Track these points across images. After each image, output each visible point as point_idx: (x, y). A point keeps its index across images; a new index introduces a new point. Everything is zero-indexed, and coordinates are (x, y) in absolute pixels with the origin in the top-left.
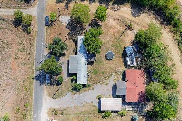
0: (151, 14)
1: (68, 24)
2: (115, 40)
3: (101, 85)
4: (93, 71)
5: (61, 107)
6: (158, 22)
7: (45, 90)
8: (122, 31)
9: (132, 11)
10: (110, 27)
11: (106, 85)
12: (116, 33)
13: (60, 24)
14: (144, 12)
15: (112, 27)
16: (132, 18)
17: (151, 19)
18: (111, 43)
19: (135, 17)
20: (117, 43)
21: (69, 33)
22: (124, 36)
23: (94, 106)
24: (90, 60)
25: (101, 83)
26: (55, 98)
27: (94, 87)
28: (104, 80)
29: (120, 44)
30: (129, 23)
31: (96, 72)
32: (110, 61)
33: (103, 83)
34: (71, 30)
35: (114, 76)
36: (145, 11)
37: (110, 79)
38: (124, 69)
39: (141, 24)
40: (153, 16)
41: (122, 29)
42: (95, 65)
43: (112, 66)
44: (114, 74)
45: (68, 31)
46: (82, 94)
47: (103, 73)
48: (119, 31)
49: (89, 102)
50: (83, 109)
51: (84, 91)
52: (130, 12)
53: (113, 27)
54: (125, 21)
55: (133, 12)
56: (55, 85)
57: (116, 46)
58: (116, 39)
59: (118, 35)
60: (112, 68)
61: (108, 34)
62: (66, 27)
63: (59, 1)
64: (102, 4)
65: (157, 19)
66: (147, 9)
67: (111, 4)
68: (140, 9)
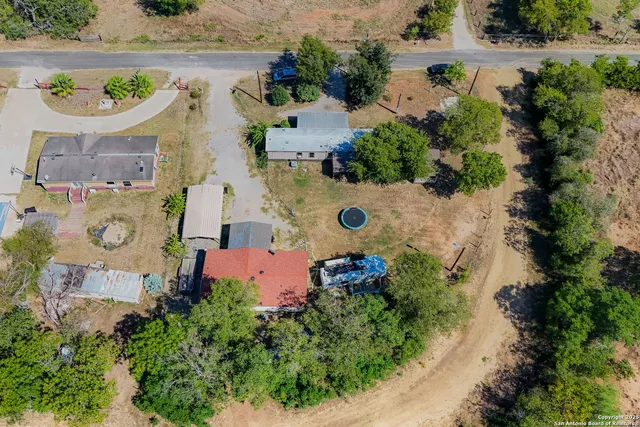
0: (520, 354)
1: (440, 115)
2: (406, 238)
3: (264, 196)
4: (303, 175)
5: (208, 104)
6: (490, 379)
7: (252, 73)
9: (517, 288)
10: (450, 224)
11: (263, 208)
12: (429, 239)
13: (439, 99)
14: (520, 329)
15: (448, 228)
16: (493, 285)
17: (499, 354)
18: (395, 223)
19: (496, 298)
20: (398, 243)
21: (415, 118)
23: (203, 178)
24: (335, 159)
25: (270, 195)
26: (234, 92)
27: (259, 179)
28: (276, 205)
29: (393, 249)
31: (301, 182)
32: (337, 221)
33: (269, 199)
34: (425, 122)
35: (289, 232)
36: (526, 334)
37: (279, 219)
38: (312, 258)
40: (512, 361)
41: (447, 257)
42: (322, 181)
43: (322, 225)
45: (421, 115)
46: (240, 151)
47: (300, 201)
48: (440, 249)
49: (217, 166)
50: (198, 154)
52: (515, 284)
53: (449, 232)
54: (476, 267)
56: (268, 92)
57: (387, 238)
58: (411, 239)
59: (424, 244)
60: (314, 224)
61: (423, 218)
62: (430, 112)
63: (506, 94)
64: (524, 199)
65: (503, 375)
66: (539, 343)
67: (527, 224)
68: (532, 318)
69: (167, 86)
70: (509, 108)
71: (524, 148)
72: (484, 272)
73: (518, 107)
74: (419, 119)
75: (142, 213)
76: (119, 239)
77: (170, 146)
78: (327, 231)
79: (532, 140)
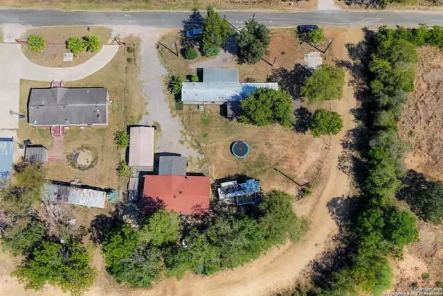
0: (338, 242)
1: (304, 68)
2: (274, 162)
3: (181, 132)
4: (207, 116)
5: (140, 57)
6: (319, 257)
7: (172, 31)
8: (296, 176)
9: (342, 199)
10: (303, 152)
11: (181, 141)
12: (288, 164)
13: (303, 54)
14: (340, 226)
15: (302, 155)
16: (327, 196)
17: (325, 242)
18: (267, 152)
19: (327, 205)
20: (268, 166)
21: (286, 70)
22: (283, 181)
23: (140, 118)
24: (229, 107)
25: (185, 131)
26: (158, 48)
27: (178, 118)
28: (189, 138)
29: (265, 171)
30: (315, 192)
31: (206, 121)
32: (229, 150)
33: (184, 134)
34: (293, 73)
35: (198, 158)
36: (343, 229)
37: (192, 149)
38: (213, 178)
39: (313, 217)
40: (333, 246)
41: (299, 176)
42: (220, 120)
43: (220, 153)
44: (202, 157)
45: (290, 68)
46: (164, 96)
47: (205, 136)
48: (295, 171)
49: (149, 108)
50: (136, 99)
51: (169, 99)
52: (340, 196)
53: (302, 159)
54: (317, 183)
55: (339, 201)
57: (261, 162)
58: (277, 164)
59: (285, 167)
60: (214, 153)
61: (286, 148)
62: (297, 65)
63: (352, 50)
64: (354, 135)
65: (327, 255)
66: (350, 235)
67: (354, 154)
68: (348, 218)
69: (110, 41)
70: (352, 63)
71: (359, 96)
72: (323, 186)
73: (358, 62)
74: (289, 70)
75: (101, 145)
76: (88, 162)
77: (115, 92)
78: (223, 158)
79: (365, 89)
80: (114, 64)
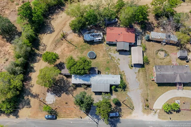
0: (52, 18)
1: (56, 95)
2: (76, 50)
3: (119, 64)
4: (107, 71)
5: (141, 102)
6: (61, 13)
7: (126, 117)
8: (67, 43)
9: (47, 33)
12: (70, 49)
13: (55, 103)
15: (63, 52)
16: (54, 34)
17: (58, 18)
18: (79, 54)
19: (54, 31)
20: (79, 48)
21: (66, 93)
22: (73, 42)
23: (139, 71)
25: (117, 64)
27: (121, 71)
28: (115, 61)
29: (81, 46)
30: (60, 36)
31: (108, 69)
33: (118, 63)
34: (63, 92)
35: (111, 53)
36: (49, 22)
37: (114, 56)
38: (105, 44)
39: (61, 27)
40: (55, 16)
41: (65, 43)
42: (101, 69)
43: (101, 54)
44: (109, 53)
45: (64, 95)
46: (128, 81)
47: (108, 62)
48: (67, 46)
49: (135, 76)
50: (142, 80)
51: (126, 80)
54: (58, 40)
55: (49, 32)
56: (120, 107)
57: (82, 50)
58: (75, 49)
59: (72, 47)
60: (104, 55)
62: (60, 96)
63: (28, 104)
64: (36, 60)
66: (46, 20)
67: (39, 52)
68: (46, 26)
69: (158, 111)
70: (29, 97)
71: (30, 79)
72: (55, 39)
73: (26, 98)
74: (65, 93)
75: (155, 60)
78: (100, 52)
79: (25, 82)
80: (155, 98)
